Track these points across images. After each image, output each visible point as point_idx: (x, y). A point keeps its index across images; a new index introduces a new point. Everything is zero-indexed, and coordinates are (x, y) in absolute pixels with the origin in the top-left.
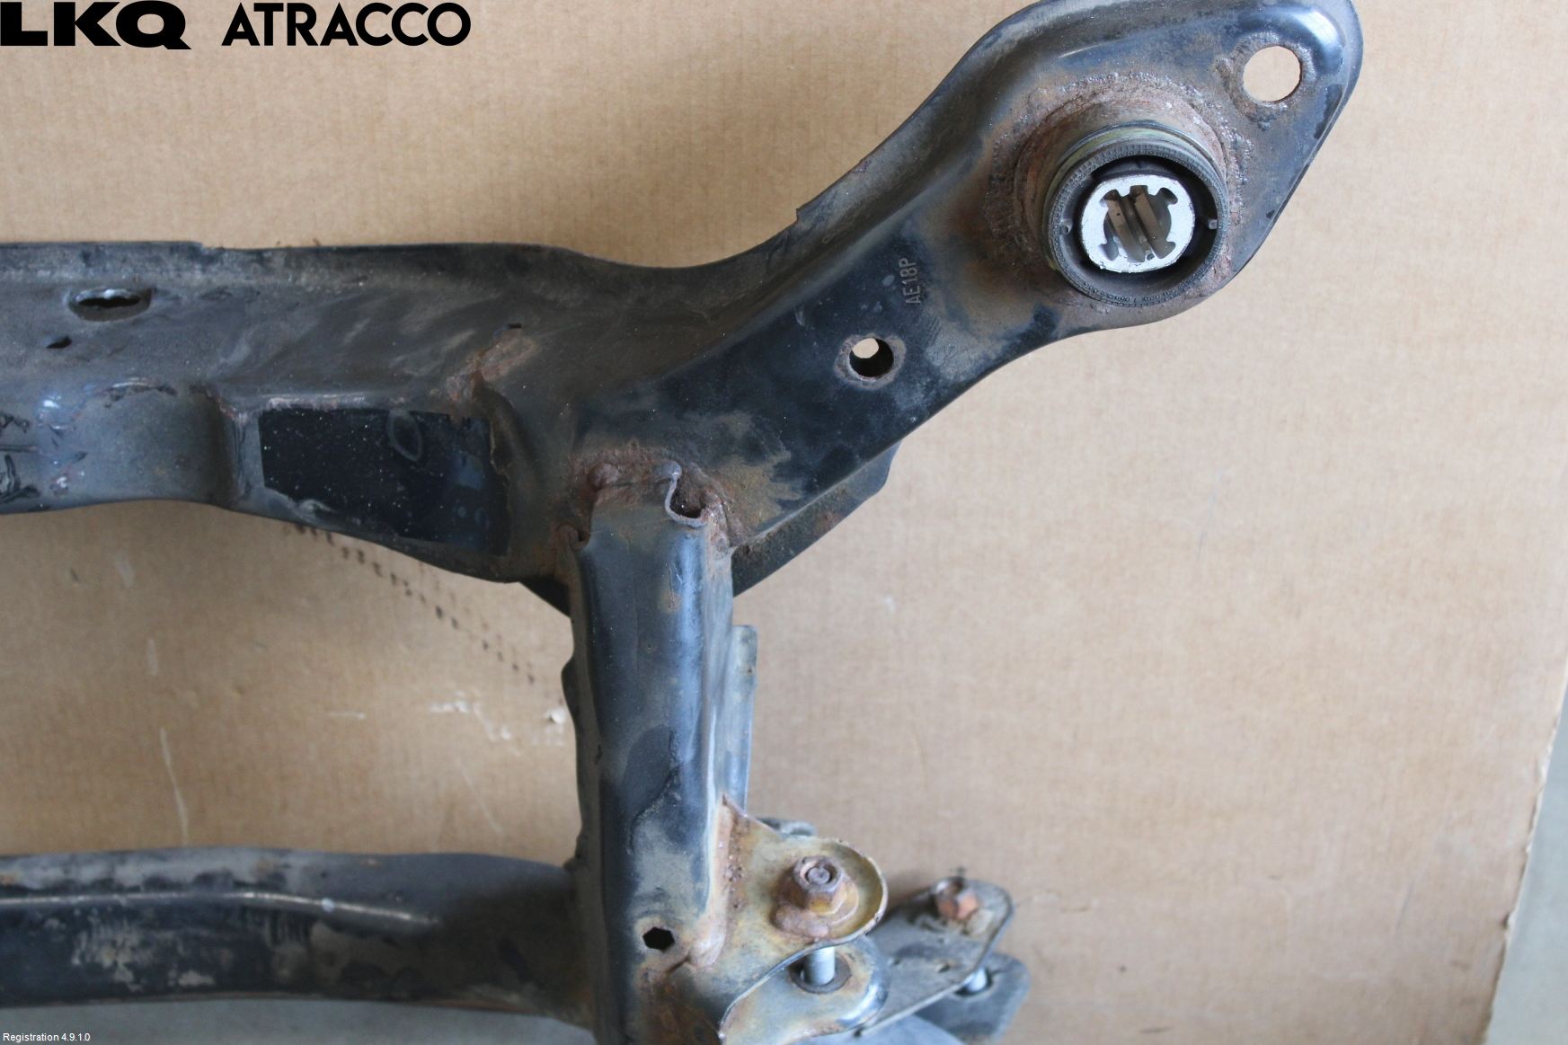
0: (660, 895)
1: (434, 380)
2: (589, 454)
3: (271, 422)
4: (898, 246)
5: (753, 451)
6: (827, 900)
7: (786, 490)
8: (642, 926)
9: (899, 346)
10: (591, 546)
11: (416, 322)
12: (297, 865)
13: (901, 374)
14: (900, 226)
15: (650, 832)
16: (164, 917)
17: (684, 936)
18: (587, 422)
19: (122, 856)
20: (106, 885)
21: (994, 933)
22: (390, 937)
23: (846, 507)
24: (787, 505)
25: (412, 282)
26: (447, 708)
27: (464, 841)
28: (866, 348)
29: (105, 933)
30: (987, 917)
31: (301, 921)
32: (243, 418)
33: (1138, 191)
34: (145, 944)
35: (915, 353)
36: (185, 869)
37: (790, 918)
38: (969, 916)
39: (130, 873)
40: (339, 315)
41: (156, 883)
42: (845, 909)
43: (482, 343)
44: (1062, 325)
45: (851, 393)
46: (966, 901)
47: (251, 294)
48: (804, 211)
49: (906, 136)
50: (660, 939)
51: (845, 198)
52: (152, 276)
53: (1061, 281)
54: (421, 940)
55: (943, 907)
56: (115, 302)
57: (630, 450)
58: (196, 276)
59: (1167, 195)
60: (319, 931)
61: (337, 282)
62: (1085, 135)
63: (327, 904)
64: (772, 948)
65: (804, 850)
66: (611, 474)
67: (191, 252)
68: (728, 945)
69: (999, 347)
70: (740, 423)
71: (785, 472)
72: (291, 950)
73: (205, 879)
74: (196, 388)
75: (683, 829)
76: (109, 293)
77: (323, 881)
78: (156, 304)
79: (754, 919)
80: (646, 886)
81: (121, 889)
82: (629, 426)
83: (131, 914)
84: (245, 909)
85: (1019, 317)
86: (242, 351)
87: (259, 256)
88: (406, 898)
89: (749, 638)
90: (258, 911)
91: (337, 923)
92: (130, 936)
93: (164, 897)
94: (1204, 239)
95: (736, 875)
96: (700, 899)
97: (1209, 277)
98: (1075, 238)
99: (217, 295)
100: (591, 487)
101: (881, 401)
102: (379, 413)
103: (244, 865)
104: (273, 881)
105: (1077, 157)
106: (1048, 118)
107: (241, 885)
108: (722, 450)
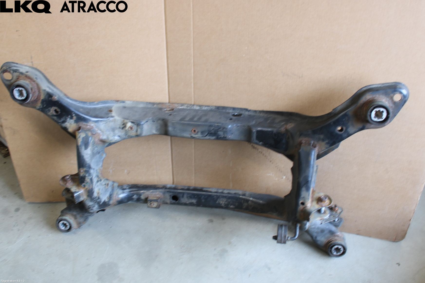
0: (304, 198)
1: (280, 128)
2: (301, 139)
3: (258, 132)
4: (345, 115)
5: (323, 140)
6: (325, 201)
7: (327, 146)
8: (301, 202)
9: (344, 128)
10: (300, 150)
11: (277, 121)
12: (247, 193)
13: (344, 132)
14: (346, 113)
15: (304, 189)
16: (230, 198)
17: (306, 204)
18: (301, 135)
19: (224, 189)
20: (222, 193)
21: (340, 213)
22: (259, 204)
23: (333, 150)
24: (327, 148)
25: (276, 116)
26: (269, 175)
27: (268, 193)
28: (339, 128)
29: (221, 199)
30: (339, 211)
31: (247, 201)
32: (254, 131)
33: (379, 111)
34: (226, 201)
35: (346, 129)
36: (233, 192)
37: (320, 203)
38: (337, 210)
39: (226, 191)
40: (266, 119)
41: (229, 193)
42: (327, 203)
43: (286, 124)
44: (366, 128)
45: (337, 134)
46: (337, 208)
47: (254, 116)
48: (334, 110)
49: (348, 101)
50: (303, 204)
51: (339, 109)
52: (241, 112)
53: (367, 122)
54: (263, 205)
55: (334, 209)
56: (236, 115)
57: (306, 139)
58: (247, 113)
59: (383, 112)
60: (250, 202)
61: (266, 115)
62: (373, 102)
63: (251, 199)
64: (317, 207)
65: (322, 195)
66: (303, 142)
67: (246, 110)
68: (311, 206)
69: (357, 130)
70: (322, 136)
71: (327, 143)
72: (246, 204)
73: (235, 194)
74: (248, 126)
75: (308, 189)
76: (236, 114)
77: (251, 196)
78: (242, 116)
79: (315, 203)
80: (302, 196)
81: (224, 193)
82: (306, 135)
83: (225, 197)
84: (240, 198)
85: (360, 126)
86: (254, 122)
87: (255, 111)
88: (261, 199)
89: (317, 166)
90: (242, 199)
91: (252, 201)
92: (225, 200)
93: (230, 195)
94: (387, 118)
95: (312, 197)
96: (308, 199)
97: (386, 124)
98: (370, 115)
99: (250, 115)
100: (301, 143)
101: (341, 135)
102: (272, 132)
103: (240, 192)
104: (244, 195)
105: (371, 106)
106: (368, 100)
107: (240, 195)
108: (319, 140)
